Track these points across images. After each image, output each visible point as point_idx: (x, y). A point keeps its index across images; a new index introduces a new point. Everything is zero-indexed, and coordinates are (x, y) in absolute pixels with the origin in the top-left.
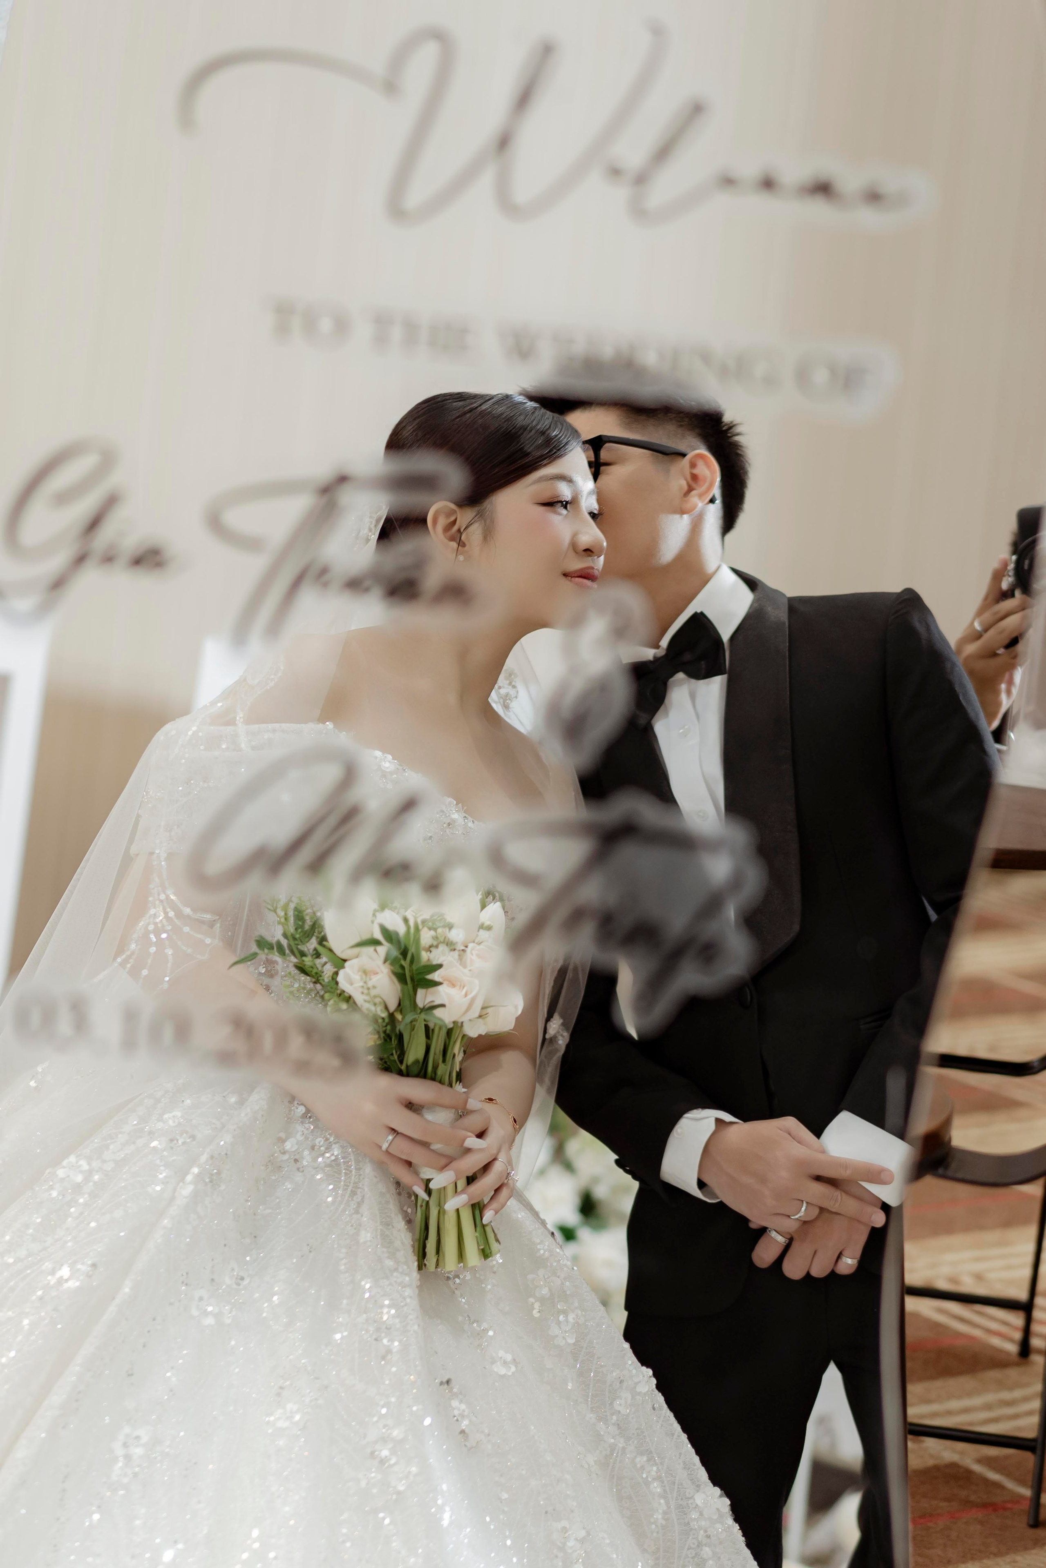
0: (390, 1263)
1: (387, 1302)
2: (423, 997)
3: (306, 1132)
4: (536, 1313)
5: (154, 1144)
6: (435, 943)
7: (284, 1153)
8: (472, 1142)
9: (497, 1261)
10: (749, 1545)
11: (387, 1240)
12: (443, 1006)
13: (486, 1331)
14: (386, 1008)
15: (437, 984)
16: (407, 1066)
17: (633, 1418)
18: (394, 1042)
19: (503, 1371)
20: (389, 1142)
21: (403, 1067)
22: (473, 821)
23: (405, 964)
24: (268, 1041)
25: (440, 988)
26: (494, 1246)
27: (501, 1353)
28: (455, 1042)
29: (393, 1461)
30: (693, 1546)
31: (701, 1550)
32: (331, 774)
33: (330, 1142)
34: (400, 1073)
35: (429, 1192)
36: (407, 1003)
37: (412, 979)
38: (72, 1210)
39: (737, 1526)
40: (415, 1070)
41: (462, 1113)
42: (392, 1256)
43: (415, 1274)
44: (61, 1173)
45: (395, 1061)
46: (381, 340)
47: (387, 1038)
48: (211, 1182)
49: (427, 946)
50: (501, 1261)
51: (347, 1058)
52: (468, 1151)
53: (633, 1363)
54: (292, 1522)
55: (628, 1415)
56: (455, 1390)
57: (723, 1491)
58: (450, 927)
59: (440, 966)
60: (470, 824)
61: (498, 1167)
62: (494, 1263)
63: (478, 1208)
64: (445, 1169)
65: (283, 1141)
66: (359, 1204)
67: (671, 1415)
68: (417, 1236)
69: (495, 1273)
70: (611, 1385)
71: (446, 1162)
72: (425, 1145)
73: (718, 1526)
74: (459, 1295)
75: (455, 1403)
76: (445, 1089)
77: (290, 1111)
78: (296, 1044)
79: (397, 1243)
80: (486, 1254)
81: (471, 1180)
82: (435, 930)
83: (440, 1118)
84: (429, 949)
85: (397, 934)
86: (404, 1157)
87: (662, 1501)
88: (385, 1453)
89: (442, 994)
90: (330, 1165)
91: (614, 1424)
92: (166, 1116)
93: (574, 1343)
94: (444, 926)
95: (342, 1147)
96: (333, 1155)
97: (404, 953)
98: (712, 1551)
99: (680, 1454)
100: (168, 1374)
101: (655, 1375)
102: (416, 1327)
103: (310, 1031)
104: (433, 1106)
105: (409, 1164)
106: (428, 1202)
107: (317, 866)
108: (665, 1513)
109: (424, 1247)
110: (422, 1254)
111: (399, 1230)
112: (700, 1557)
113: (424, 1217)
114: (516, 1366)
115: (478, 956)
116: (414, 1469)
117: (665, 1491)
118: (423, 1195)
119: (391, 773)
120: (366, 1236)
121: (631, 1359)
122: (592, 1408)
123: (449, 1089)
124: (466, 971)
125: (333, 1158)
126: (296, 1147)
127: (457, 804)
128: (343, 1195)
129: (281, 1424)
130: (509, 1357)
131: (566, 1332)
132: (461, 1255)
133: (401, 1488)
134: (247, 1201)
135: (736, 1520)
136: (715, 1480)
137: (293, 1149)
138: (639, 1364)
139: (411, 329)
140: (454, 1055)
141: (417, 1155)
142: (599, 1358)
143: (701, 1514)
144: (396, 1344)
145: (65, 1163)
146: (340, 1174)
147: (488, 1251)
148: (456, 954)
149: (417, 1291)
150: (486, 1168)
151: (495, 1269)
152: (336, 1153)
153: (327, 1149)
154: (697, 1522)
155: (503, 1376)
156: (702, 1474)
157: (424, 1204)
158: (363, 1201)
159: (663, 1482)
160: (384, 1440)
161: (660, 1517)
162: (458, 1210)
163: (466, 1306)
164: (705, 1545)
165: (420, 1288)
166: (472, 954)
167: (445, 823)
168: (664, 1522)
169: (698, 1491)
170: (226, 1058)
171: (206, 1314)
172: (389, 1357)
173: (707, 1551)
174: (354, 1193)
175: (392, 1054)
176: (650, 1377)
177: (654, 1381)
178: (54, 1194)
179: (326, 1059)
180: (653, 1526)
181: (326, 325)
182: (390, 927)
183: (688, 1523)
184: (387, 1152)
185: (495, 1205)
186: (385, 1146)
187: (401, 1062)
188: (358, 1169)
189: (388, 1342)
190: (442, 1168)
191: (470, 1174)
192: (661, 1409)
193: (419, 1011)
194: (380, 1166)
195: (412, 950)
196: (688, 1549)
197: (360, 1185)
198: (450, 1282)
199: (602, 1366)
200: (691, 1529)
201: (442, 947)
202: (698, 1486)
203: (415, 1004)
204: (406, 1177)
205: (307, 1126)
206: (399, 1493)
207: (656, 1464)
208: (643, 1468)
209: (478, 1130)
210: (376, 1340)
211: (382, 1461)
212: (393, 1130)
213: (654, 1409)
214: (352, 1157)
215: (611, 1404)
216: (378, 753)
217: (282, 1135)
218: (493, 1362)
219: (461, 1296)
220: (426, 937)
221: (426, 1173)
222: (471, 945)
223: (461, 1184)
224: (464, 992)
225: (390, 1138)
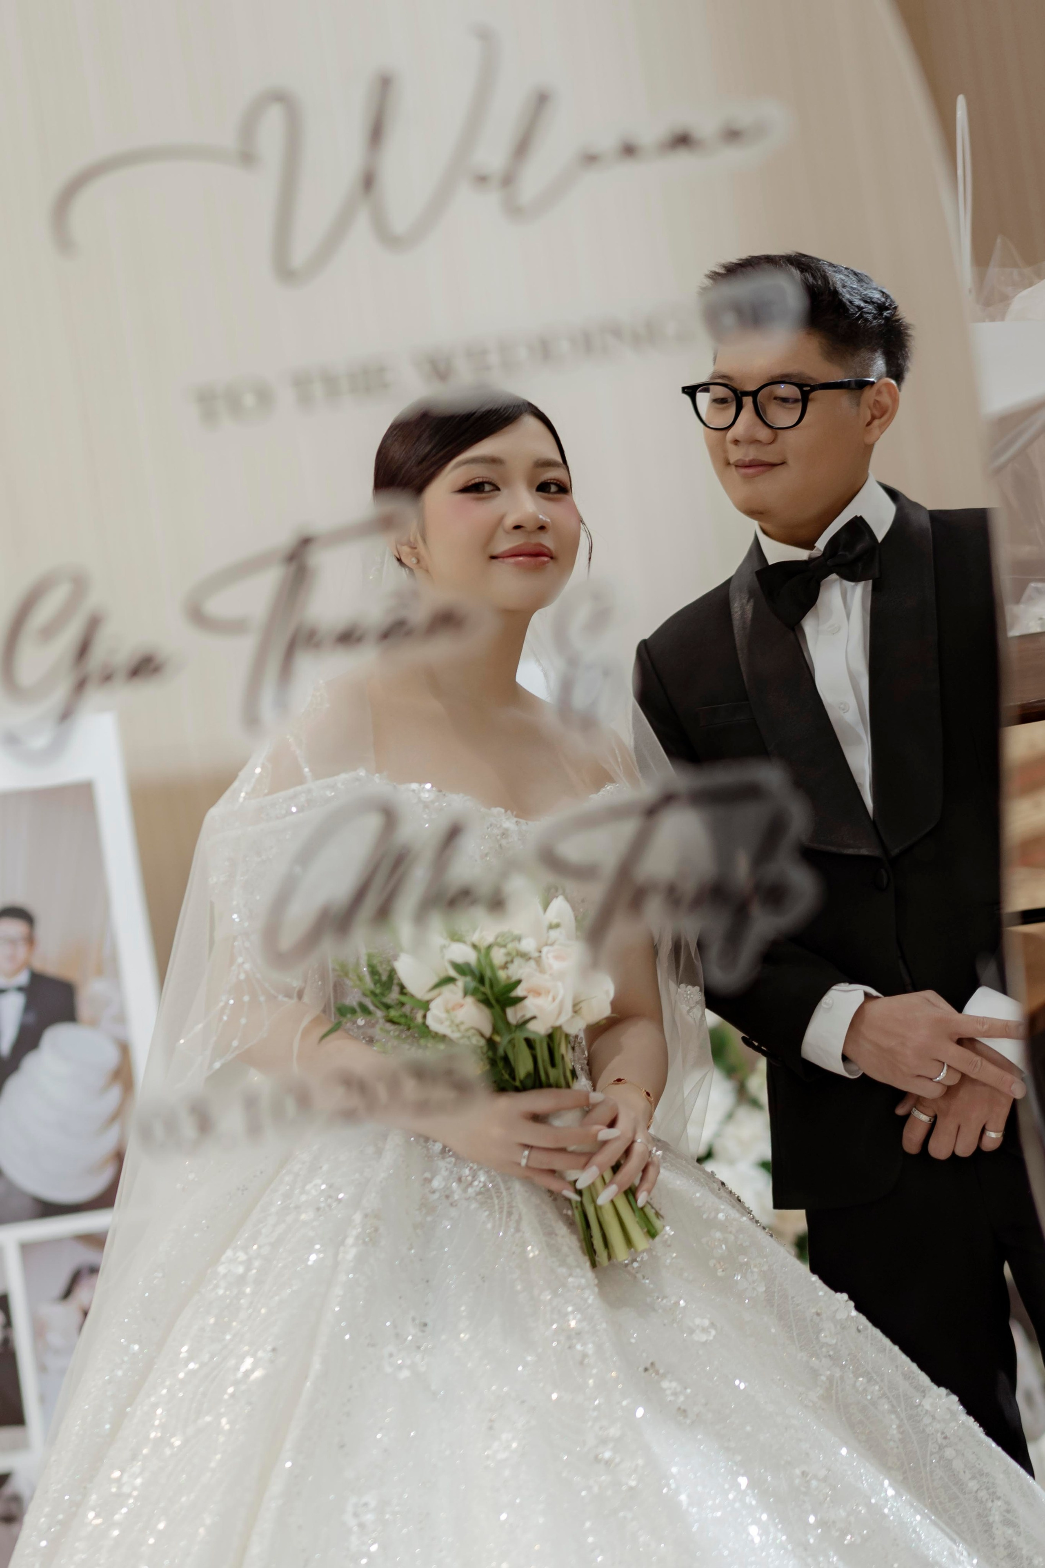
0: (563, 1271)
1: (570, 1309)
2: (513, 1015)
3: (449, 1166)
4: (720, 1273)
5: (303, 1217)
6: (509, 959)
7: (434, 1192)
8: (605, 1134)
9: (669, 1235)
10: (988, 1434)
11: (553, 1249)
12: (534, 1018)
13: (677, 1303)
14: (482, 1035)
15: (521, 999)
16: (521, 1082)
17: (841, 1346)
18: (501, 1064)
19: (704, 1338)
20: (526, 1157)
21: (518, 1083)
22: (526, 823)
23: (486, 989)
24: (382, 1092)
25: (527, 1002)
26: (657, 1223)
27: (698, 1321)
28: (559, 1044)
29: (617, 1460)
30: (934, 1450)
31: (944, 1452)
32: (373, 822)
33: (475, 1170)
34: (517, 1090)
35: (579, 1193)
36: (500, 1024)
37: (498, 1001)
38: (242, 1301)
39: (971, 1419)
40: (529, 1083)
41: (587, 1109)
42: (563, 1263)
43: (590, 1274)
44: (222, 1269)
45: (507, 1081)
46: (305, 399)
47: (493, 1062)
48: (371, 1240)
49: (502, 963)
50: (673, 1233)
51: (462, 1087)
52: (605, 1143)
53: (826, 1293)
54: (537, 1547)
55: (836, 1344)
56: (661, 1371)
57: (948, 1390)
58: (519, 939)
59: (519, 982)
60: (524, 827)
61: (638, 1148)
62: (666, 1236)
63: (631, 1193)
64: (587, 1167)
65: (428, 1181)
66: (518, 1222)
67: (877, 1333)
68: (582, 1237)
69: (669, 1246)
70: (811, 1320)
71: (586, 1158)
72: (563, 1150)
73: (953, 1424)
74: (641, 1278)
75: (665, 1384)
76: (564, 1092)
77: (428, 1149)
78: (410, 1088)
79: (565, 1249)
80: (652, 1233)
81: (616, 1168)
82: (505, 946)
83: (567, 1121)
84: (505, 967)
85: (468, 965)
86: (545, 1167)
87: (893, 1416)
88: (607, 1455)
89: (531, 1006)
90: (479, 1193)
91: (825, 1357)
92: (308, 1187)
93: (766, 1290)
94: (513, 940)
95: (487, 1172)
96: (480, 1182)
97: (481, 980)
98: (955, 1449)
99: (897, 1367)
100: (379, 1436)
101: (851, 1298)
102: (604, 1325)
103: (420, 1073)
104: (557, 1112)
105: (553, 1172)
106: (581, 1202)
107: (384, 913)
108: (899, 1427)
109: (592, 1245)
110: (590, 1251)
111: (563, 1237)
112: (945, 1459)
113: (582, 1214)
114: (716, 1329)
115: (557, 958)
116: (640, 1462)
117: (893, 1406)
118: (575, 1197)
119: (433, 802)
120: (532, 1252)
121: (821, 1289)
122: (800, 1347)
123: (567, 1091)
124: (547, 976)
125: (481, 1185)
126: (443, 1184)
127: (506, 811)
128: (501, 1219)
129: (502, 1456)
130: (706, 1323)
131: (754, 1282)
132: (629, 1242)
133: (633, 1483)
134: (410, 1249)
135: (969, 1413)
136: (938, 1381)
137: (442, 1186)
138: (832, 1292)
139: (331, 383)
140: (563, 1057)
141: (558, 1162)
142: (793, 1298)
143: (934, 1418)
144: (590, 1346)
145: (223, 1259)
146: (492, 1198)
147: (653, 1231)
148: (532, 963)
149: (596, 1290)
150: (627, 1152)
151: (669, 1242)
152: (482, 1179)
153: (473, 1177)
154: (932, 1426)
155: (705, 1344)
156: (924, 1378)
157: (579, 1205)
158: (520, 1218)
159: (889, 1399)
160: (604, 1442)
161: (895, 1432)
162: (612, 1202)
163: (651, 1286)
164: (946, 1446)
165: (600, 1285)
166: (549, 956)
167: (498, 835)
168: (900, 1436)
169: (924, 1397)
170: (349, 1116)
171: (400, 1367)
172: (586, 1361)
173: (949, 1453)
174: (510, 1214)
175: (502, 1074)
176: (847, 1301)
177: (852, 1304)
178: (221, 1292)
179: (441, 1093)
180: (891, 1443)
181: (249, 400)
182: (460, 960)
183: (924, 1431)
184: (527, 1167)
185: (646, 1186)
186: (524, 1162)
187: (514, 1079)
188: (508, 1189)
189: (582, 1346)
190: (584, 1166)
191: (613, 1163)
192: (866, 1328)
193: (514, 1028)
194: (527, 1181)
195: (488, 974)
196: (931, 1455)
197: (514, 1204)
198: (629, 1268)
199: (798, 1305)
200: (928, 1435)
201: (518, 961)
202: (924, 1391)
203: (508, 1023)
204: (554, 1184)
205: (448, 1160)
206: (631, 1488)
207: (877, 1383)
208: (865, 1390)
209: (608, 1120)
210: (570, 1347)
211: (608, 1463)
212: (527, 1146)
213: (859, 1331)
214: (499, 1179)
215: (817, 1338)
216: (414, 786)
217: (428, 1175)
218: (692, 1331)
219: (644, 1277)
220: (498, 956)
221: (572, 1175)
222: (545, 950)
223: (608, 1175)
224: (550, 998)
225: (526, 1153)
